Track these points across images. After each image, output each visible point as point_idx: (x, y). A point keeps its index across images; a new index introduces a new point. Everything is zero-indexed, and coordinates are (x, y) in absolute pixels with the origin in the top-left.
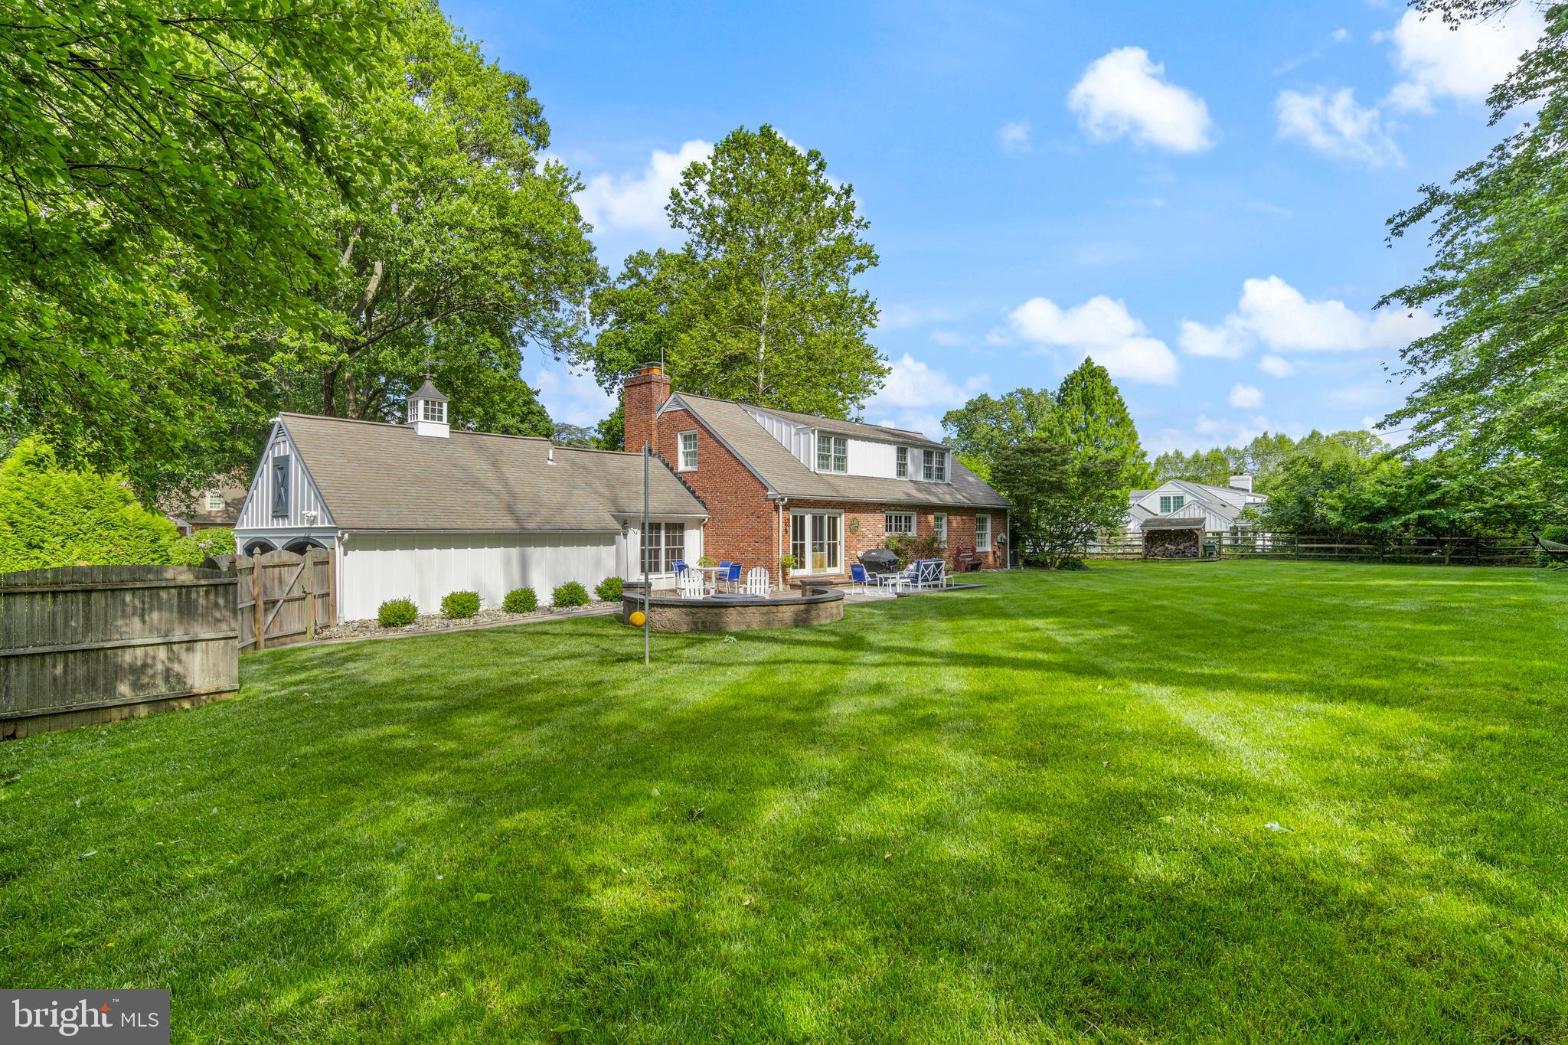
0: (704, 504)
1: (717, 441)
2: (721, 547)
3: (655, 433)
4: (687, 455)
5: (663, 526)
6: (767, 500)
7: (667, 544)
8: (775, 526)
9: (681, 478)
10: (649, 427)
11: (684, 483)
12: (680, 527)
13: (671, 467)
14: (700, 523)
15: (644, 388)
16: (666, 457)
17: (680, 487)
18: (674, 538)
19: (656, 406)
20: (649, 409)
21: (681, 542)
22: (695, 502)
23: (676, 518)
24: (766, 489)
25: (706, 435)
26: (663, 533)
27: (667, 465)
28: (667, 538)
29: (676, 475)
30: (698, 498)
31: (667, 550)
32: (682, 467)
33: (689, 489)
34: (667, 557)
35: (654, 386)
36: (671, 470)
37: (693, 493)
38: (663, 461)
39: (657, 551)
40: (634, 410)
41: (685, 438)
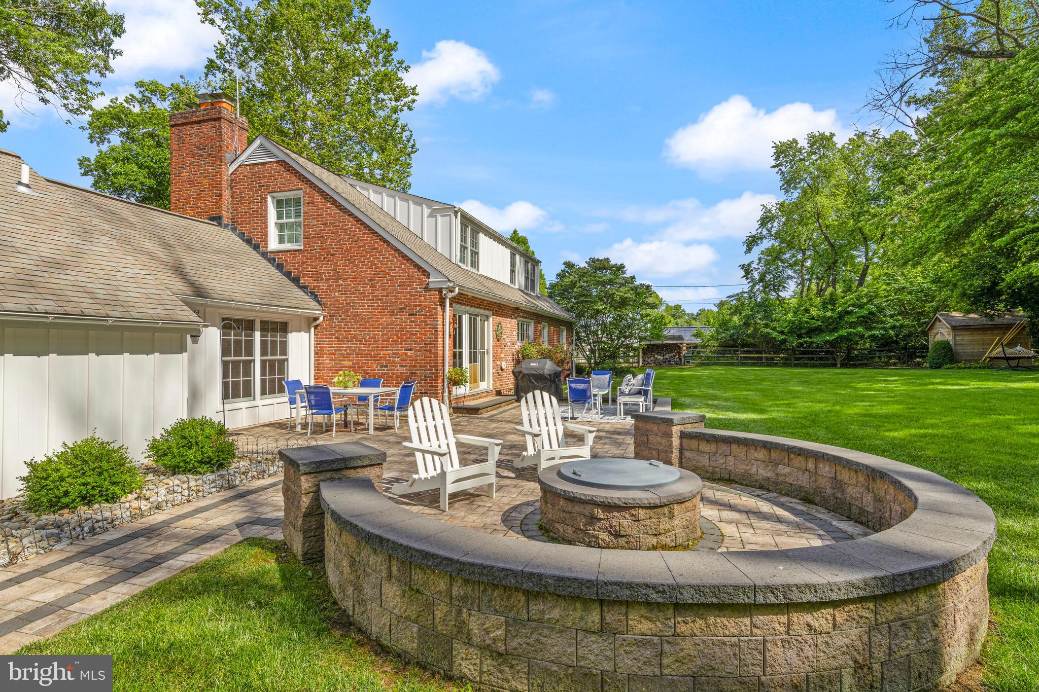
0: (314, 296)
1: (339, 206)
2: (347, 357)
3: (226, 194)
4: (281, 227)
5: (258, 325)
6: (427, 289)
7: (264, 352)
8: (440, 327)
9: (271, 258)
10: (218, 186)
11: (280, 267)
12: (283, 328)
13: (256, 244)
14: (310, 322)
15: (207, 128)
16: (247, 229)
17: (273, 271)
18: (274, 343)
19: (229, 156)
20: (217, 158)
21: (284, 352)
22: (300, 293)
23: (276, 314)
24: (427, 275)
25: (317, 197)
26: (258, 334)
27: (248, 241)
28: (264, 344)
29: (264, 255)
30: (303, 288)
31: (263, 363)
32: (273, 244)
33: (288, 275)
34: (263, 373)
35: (224, 125)
36: (256, 247)
37: (296, 281)
38: (241, 235)
39: (248, 364)
40: (188, 160)
41: (279, 204)
